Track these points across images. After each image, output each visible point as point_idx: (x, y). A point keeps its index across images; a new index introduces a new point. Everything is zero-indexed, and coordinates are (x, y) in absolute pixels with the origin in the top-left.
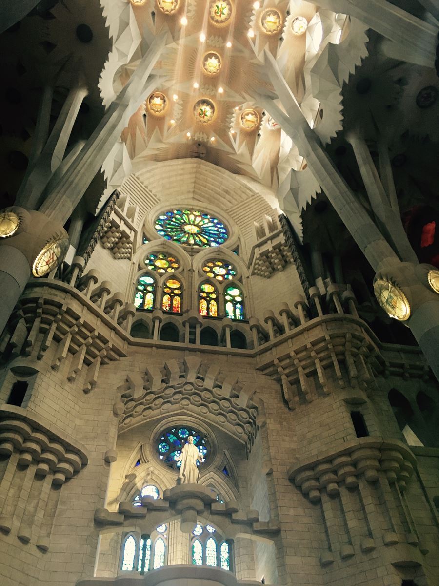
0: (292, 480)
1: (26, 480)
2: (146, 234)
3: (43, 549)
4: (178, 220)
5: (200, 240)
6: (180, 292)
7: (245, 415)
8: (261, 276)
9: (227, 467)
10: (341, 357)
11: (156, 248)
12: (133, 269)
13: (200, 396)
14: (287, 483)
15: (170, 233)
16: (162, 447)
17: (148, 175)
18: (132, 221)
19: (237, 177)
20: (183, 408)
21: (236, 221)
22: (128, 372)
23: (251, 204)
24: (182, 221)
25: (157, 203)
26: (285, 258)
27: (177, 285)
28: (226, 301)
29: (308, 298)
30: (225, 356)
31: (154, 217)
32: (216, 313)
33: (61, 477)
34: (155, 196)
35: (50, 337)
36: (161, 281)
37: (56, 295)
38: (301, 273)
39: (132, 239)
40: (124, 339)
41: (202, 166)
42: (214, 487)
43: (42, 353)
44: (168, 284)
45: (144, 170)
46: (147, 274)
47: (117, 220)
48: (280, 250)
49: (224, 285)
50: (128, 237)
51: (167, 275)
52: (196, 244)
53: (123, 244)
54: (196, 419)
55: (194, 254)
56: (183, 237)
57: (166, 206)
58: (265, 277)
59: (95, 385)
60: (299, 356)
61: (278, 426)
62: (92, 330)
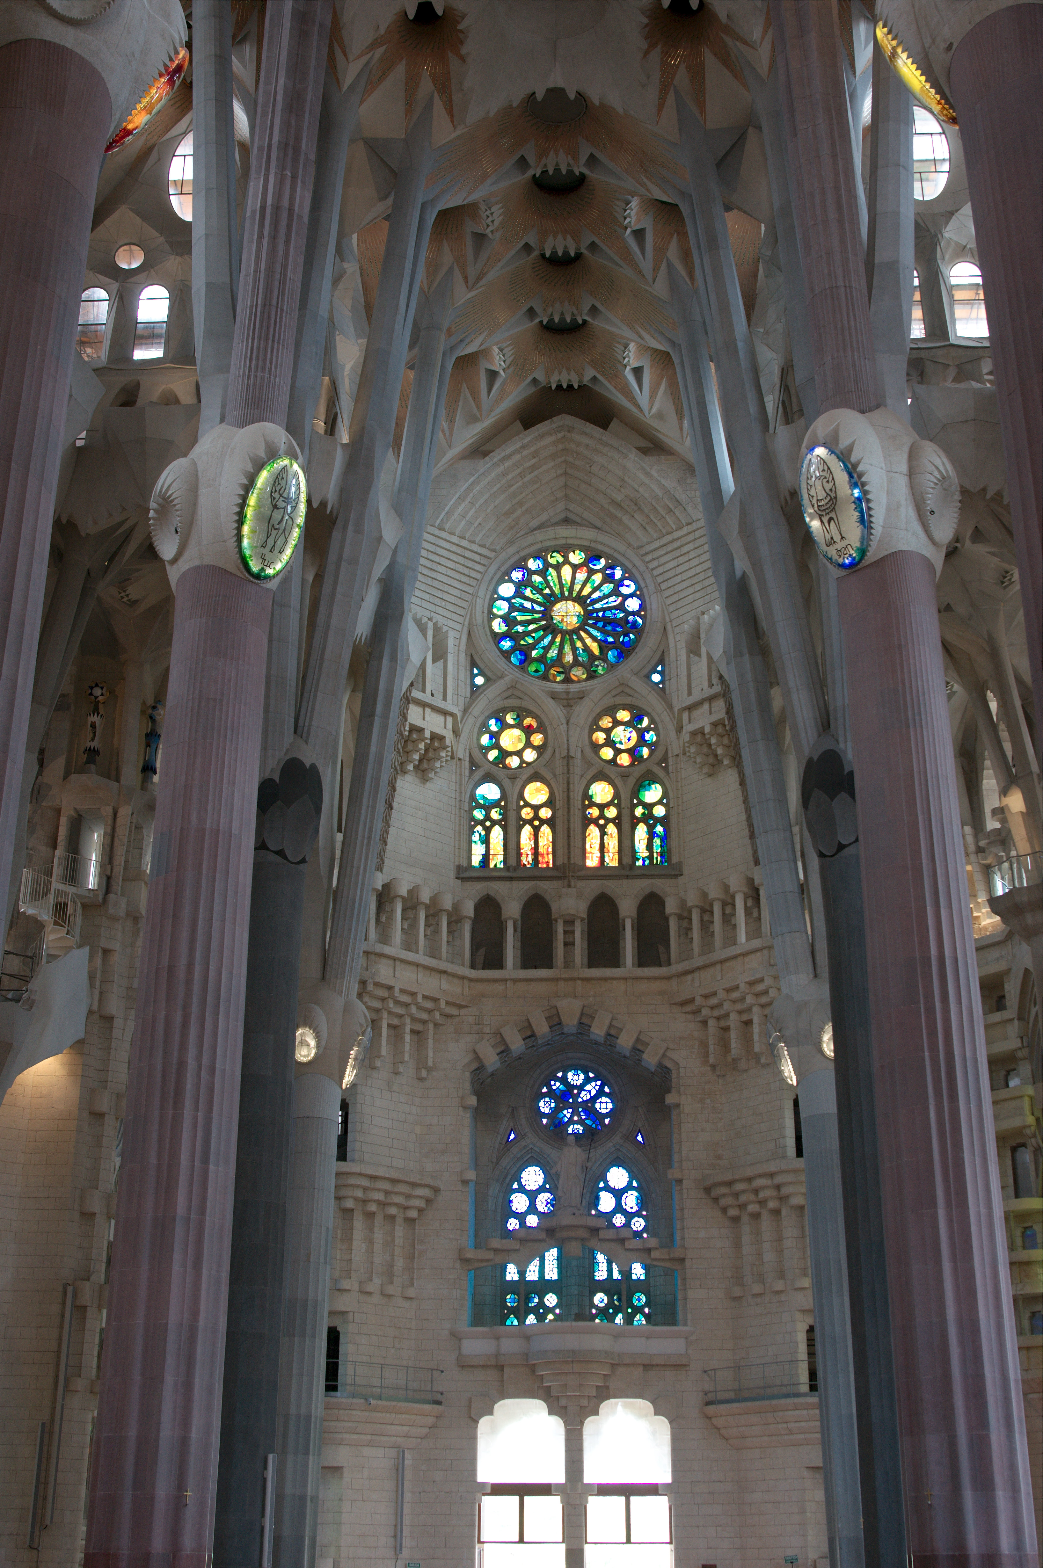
1: (376, 1229)
2: (476, 654)
4: (538, 589)
5: (586, 649)
6: (550, 815)
8: (698, 768)
9: (643, 1131)
11: (499, 703)
12: (461, 775)
14: (703, 1195)
15: (524, 639)
21: (660, 579)
22: (474, 1035)
24: (547, 591)
27: (543, 796)
28: (635, 822)
30: (623, 983)
31: (487, 600)
32: (616, 856)
33: (413, 1214)
34: (483, 546)
36: (514, 794)
39: (449, 738)
40: (463, 978)
41: (576, 434)
44: (527, 797)
45: (452, 499)
46: (488, 778)
47: (419, 717)
49: (632, 781)
50: (442, 738)
51: (524, 770)
52: (576, 663)
53: (435, 754)
55: (572, 702)
56: (550, 646)
57: (509, 558)
58: (704, 773)
61: (698, 1107)
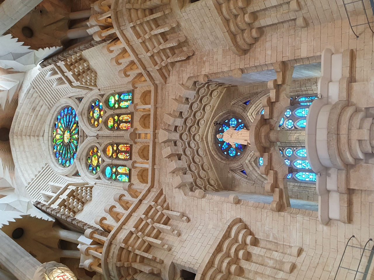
0: (245, 52)
1: (250, 269)
2: (73, 174)
3: (300, 251)
4: (61, 148)
5: (75, 129)
6: (115, 145)
7: (202, 91)
8: (96, 79)
9: (244, 102)
10: (147, 12)
11: (84, 166)
12: (100, 184)
13: (191, 127)
14: (247, 56)
15: (71, 154)
16: (232, 153)
17: (26, 175)
18: (61, 187)
19: (20, 101)
20: (202, 138)
21: (56, 101)
22: (173, 187)
23: (40, 89)
24: (61, 144)
25: (48, 166)
26: (78, 61)
27: (110, 148)
28: (120, 107)
29: (104, 41)
30: (157, 110)
31: (60, 167)
32: (129, 115)
33: (249, 239)
34: (43, 168)
35: (146, 255)
36: (108, 161)
37: (114, 252)
38: (85, 47)
39: (74, 188)
40: (149, 191)
41: (15, 131)
42: (259, 111)
43: (158, 260)
44: (110, 155)
45: (23, 179)
46: (103, 172)
47: (59, 201)
48: (72, 64)
49: (107, 110)
50: (73, 191)
51: (103, 156)
52: (78, 133)
53: (79, 195)
54: (210, 128)
55: (85, 135)
56: (74, 144)
57: (51, 158)
58: (96, 76)
59: (184, 213)
60: (150, 48)
61: (207, 64)
62: (141, 220)
